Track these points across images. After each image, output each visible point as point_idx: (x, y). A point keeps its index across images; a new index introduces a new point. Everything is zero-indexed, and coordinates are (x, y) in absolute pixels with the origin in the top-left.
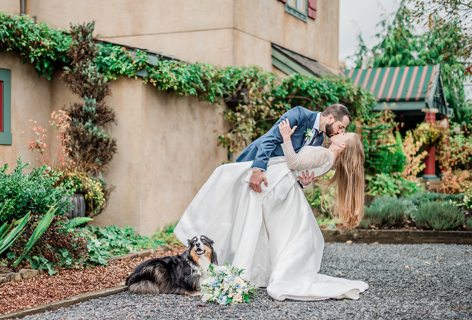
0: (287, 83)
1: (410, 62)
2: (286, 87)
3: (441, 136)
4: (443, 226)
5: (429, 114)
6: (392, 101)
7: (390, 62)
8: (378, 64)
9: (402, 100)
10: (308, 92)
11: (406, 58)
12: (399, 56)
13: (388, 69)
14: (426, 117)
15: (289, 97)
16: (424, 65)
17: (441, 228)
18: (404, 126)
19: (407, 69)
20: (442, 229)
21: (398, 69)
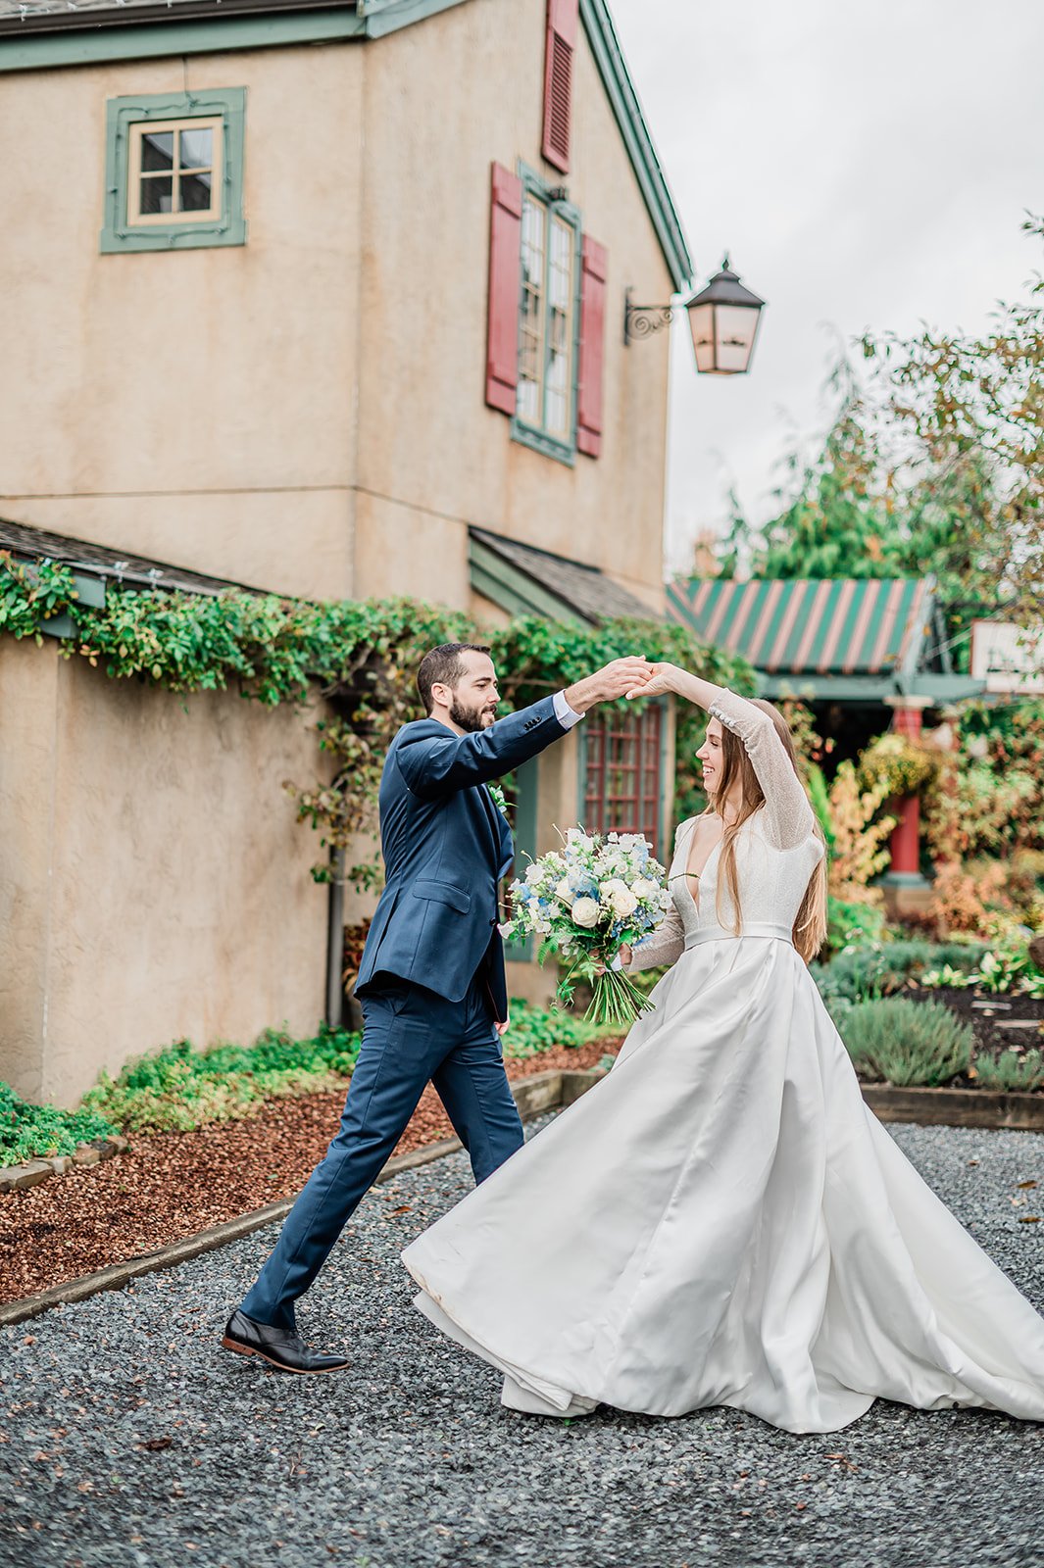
0: (504, 642)
1: (860, 566)
2: (499, 655)
3: (934, 772)
4: (914, 1072)
5: (903, 713)
6: (809, 672)
7: (808, 566)
8: (777, 567)
9: (836, 672)
10: (563, 668)
11: (851, 556)
12: (830, 551)
13: (801, 586)
14: (897, 719)
15: (510, 680)
16: (895, 578)
17: (907, 1079)
18: (834, 748)
19: (849, 586)
20: (910, 1083)
21: (825, 586)
